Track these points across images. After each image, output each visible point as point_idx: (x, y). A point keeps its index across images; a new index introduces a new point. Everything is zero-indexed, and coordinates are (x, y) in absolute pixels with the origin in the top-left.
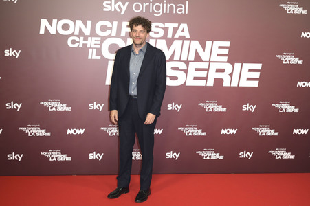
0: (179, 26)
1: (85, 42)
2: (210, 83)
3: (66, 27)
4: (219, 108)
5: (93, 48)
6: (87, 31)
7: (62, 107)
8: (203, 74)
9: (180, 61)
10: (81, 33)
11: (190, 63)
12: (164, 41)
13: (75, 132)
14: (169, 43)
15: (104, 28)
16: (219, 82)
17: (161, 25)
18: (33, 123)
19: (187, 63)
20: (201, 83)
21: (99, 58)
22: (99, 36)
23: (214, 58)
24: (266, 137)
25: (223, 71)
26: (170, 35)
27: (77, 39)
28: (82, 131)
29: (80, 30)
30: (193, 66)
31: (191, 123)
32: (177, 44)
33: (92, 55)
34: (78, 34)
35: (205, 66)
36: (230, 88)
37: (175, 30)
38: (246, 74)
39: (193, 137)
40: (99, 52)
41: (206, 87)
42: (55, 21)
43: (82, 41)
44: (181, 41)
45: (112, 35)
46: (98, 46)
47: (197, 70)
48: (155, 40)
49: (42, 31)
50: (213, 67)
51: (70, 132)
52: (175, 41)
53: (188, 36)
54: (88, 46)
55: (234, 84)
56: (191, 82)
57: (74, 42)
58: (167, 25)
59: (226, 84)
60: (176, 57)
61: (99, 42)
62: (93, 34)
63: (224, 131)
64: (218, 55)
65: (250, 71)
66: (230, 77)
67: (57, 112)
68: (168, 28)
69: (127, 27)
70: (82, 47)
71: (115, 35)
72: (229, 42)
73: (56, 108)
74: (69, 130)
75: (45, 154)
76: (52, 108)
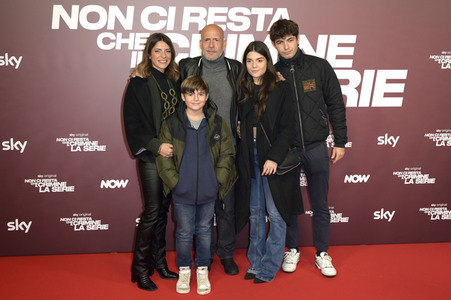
0: (274, 12)
1: (125, 41)
3: (93, 17)
5: (137, 51)
6: (127, 24)
7: (92, 146)
10: (118, 27)
12: (251, 36)
13: (113, 184)
15: (154, 18)
17: (245, 11)
18: (47, 172)
22: (146, 31)
24: (415, 186)
25: (345, 82)
26: (260, 27)
27: (111, 36)
28: (124, 184)
29: (117, 21)
33: (137, 61)
34: (113, 28)
36: (358, 109)
37: (268, 19)
38: (382, 87)
42: (75, 8)
43: (120, 40)
45: (168, 29)
48: (236, 36)
49: (55, 25)
51: (106, 184)
54: (130, 47)
55: (364, 103)
57: (106, 41)
58: (255, 11)
59: (351, 103)
62: (137, 27)
63: (349, 179)
65: (389, 81)
66: (356, 92)
67: (83, 154)
68: (257, 15)
69: (192, 15)
70: (120, 48)
71: (172, 29)
72: (356, 36)
73: (82, 147)
74: (103, 182)
75: (67, 220)
76: (75, 148)
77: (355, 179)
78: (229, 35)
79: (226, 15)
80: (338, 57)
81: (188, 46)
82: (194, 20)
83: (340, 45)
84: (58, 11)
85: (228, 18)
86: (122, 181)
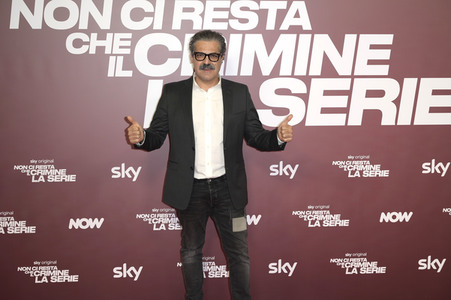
0: (289, 6)
1: (101, 43)
2: (356, 119)
3: (61, 14)
4: (373, 171)
5: (117, 55)
6: (104, 22)
7: (59, 176)
8: (341, 102)
9: (293, 76)
10: (93, 26)
11: (313, 80)
12: (259, 37)
13: (84, 224)
14: (271, 39)
15: (138, 14)
16: (372, 116)
17: (252, 5)
19: (307, 79)
20: (338, 120)
21: (129, 74)
22: (128, 31)
23: (362, 68)
25: (380, 94)
26: (270, 25)
27: (84, 37)
28: (98, 223)
29: (91, 19)
30: (319, 85)
31: (317, 202)
32: (285, 43)
33: (116, 69)
34: (86, 27)
35: (344, 84)
36: (396, 128)
37: (281, 15)
38: (427, 100)
39: (323, 230)
40: (129, 62)
41: (346, 127)
43: (95, 42)
44: (295, 36)
45: (154, 28)
46: (128, 51)
47: (327, 93)
48: (241, 35)
49: (14, 24)
50: (361, 87)
51: (75, 224)
52: (282, 37)
53: (307, 26)
54: (108, 51)
56: (316, 120)
57: (78, 43)
58: (265, 4)
59: (387, 120)
60: (285, 69)
61: (128, 43)
63: (386, 217)
64: (371, 62)
65: (436, 92)
66: (394, 107)
67: (47, 185)
68: (267, 10)
69: (186, 10)
70: (94, 53)
71: (160, 28)
72: (392, 36)
73: (46, 177)
74: (72, 220)
75: (26, 269)
76: (37, 177)
77: (394, 217)
78: (232, 35)
79: (228, 9)
81: (180, 49)
82: (188, 16)
83: (373, 47)
84: (18, 6)
85: (230, 13)
86: (96, 220)
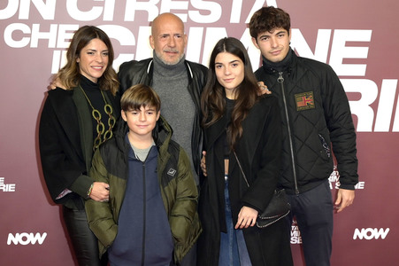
1: (44, 35)
5: (61, 49)
6: (48, 12)
10: (35, 16)
13: (24, 239)
22: (73, 22)
25: (356, 97)
26: (235, 18)
27: (25, 28)
28: (40, 238)
29: (33, 7)
33: (61, 65)
34: (27, 18)
43: (37, 34)
45: (105, 19)
48: (202, 28)
51: (14, 239)
54: (51, 45)
57: (17, 35)
62: (62, 16)
63: (360, 234)
66: (372, 111)
70: (36, 46)
71: (111, 19)
72: (371, 31)
74: (11, 235)
77: (369, 234)
78: (191, 29)
80: (346, 61)
81: (134, 44)
82: (142, 6)
83: (349, 44)
85: (190, 4)
86: (38, 234)
